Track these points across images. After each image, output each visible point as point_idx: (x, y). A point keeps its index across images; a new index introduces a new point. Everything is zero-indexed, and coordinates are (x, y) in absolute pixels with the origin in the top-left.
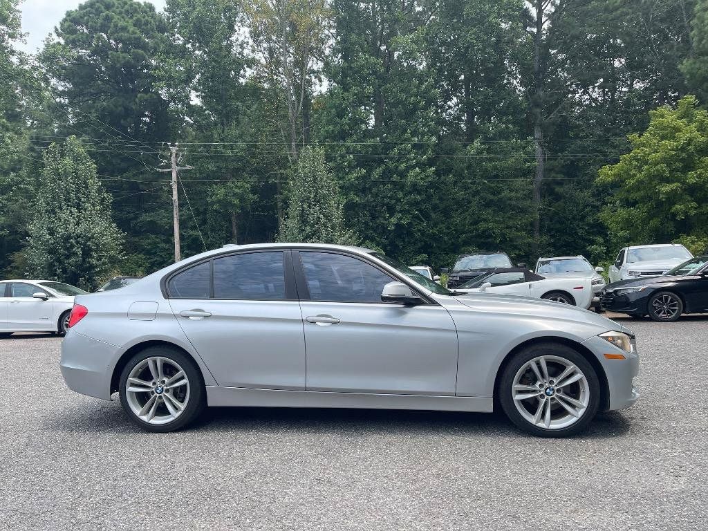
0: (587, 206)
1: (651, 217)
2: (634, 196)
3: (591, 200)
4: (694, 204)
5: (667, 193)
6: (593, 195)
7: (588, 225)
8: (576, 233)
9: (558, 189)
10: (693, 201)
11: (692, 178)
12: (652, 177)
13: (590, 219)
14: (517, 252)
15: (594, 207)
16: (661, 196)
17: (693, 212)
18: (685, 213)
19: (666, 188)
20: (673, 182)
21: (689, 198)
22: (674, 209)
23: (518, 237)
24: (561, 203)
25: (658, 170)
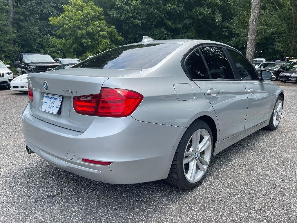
0: (36, 34)
1: (73, 43)
2: (66, 33)
3: (38, 32)
4: (90, 40)
5: (81, 34)
6: (39, 30)
7: (37, 43)
8: (32, 47)
9: (21, 23)
10: (89, 39)
11: (89, 29)
12: (74, 26)
13: (38, 41)
14: (5, 54)
15: (39, 35)
16: (79, 35)
17: (90, 43)
18: (87, 44)
19: (81, 32)
20: (82, 30)
21: (88, 38)
22: (83, 41)
23: (4, 46)
24: (23, 30)
25: (77, 24)
